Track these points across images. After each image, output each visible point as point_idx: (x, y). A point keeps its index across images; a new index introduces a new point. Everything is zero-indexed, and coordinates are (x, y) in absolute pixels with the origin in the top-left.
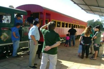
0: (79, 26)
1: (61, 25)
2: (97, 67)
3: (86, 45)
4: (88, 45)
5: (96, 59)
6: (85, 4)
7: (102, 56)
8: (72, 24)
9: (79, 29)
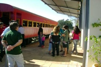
0: (50, 25)
1: (33, 25)
2: (67, 63)
3: (56, 43)
4: (58, 43)
5: (66, 56)
6: (55, 5)
7: (72, 53)
8: (44, 23)
9: (51, 28)
